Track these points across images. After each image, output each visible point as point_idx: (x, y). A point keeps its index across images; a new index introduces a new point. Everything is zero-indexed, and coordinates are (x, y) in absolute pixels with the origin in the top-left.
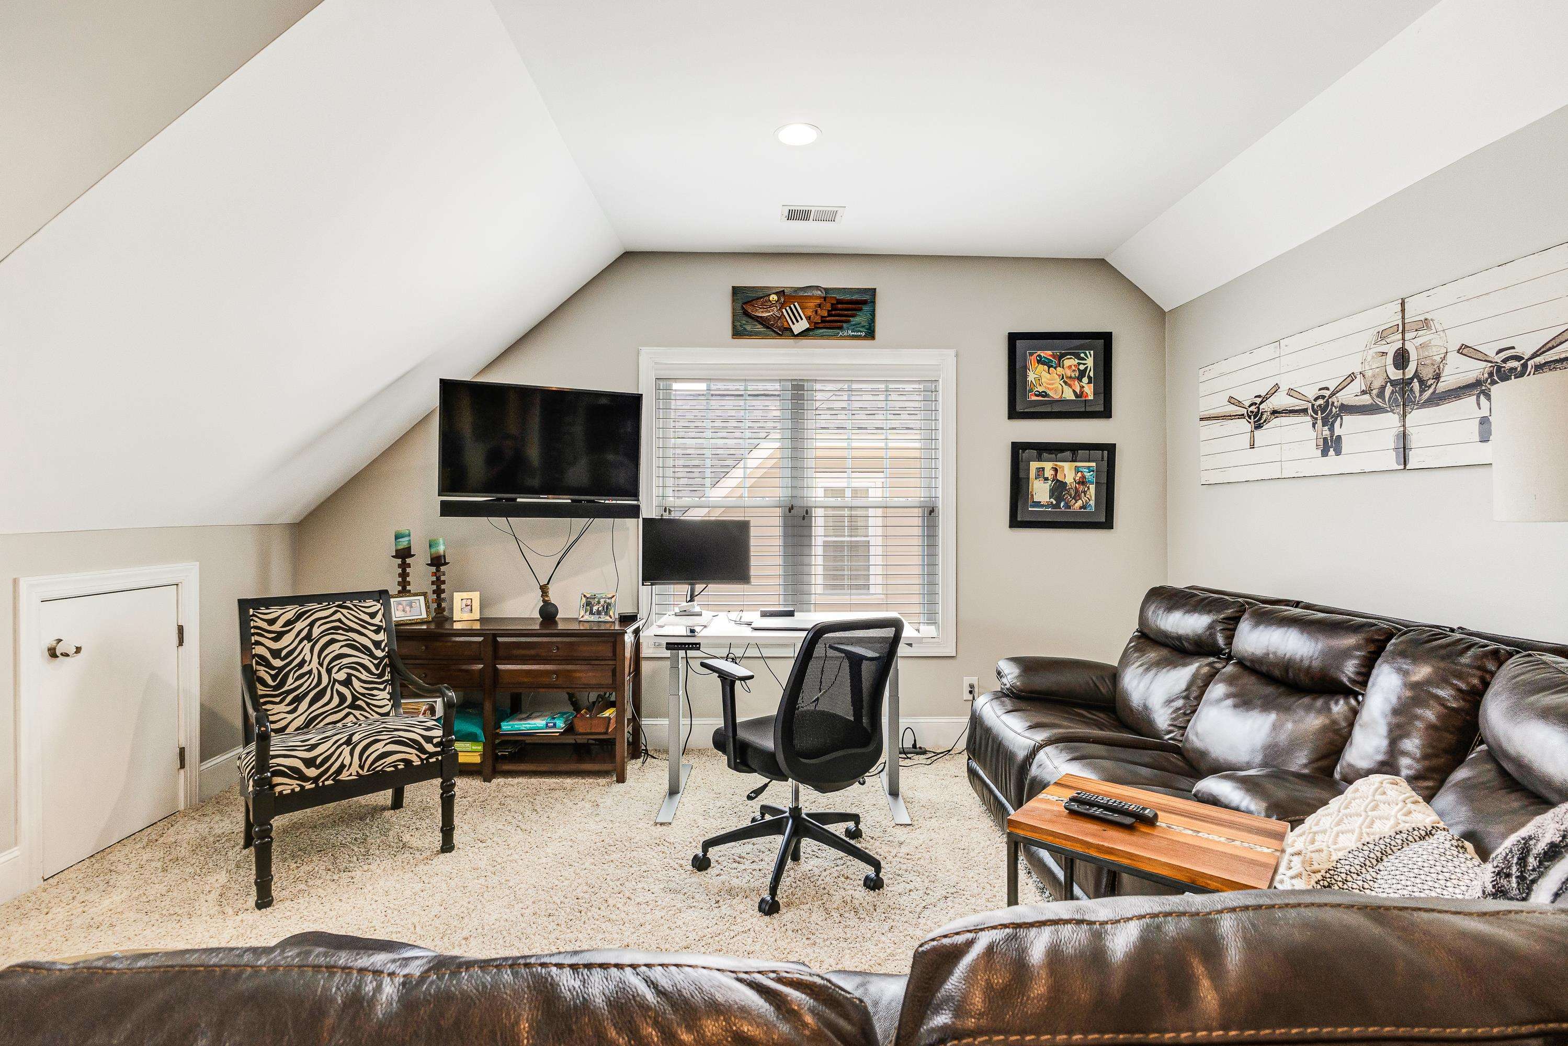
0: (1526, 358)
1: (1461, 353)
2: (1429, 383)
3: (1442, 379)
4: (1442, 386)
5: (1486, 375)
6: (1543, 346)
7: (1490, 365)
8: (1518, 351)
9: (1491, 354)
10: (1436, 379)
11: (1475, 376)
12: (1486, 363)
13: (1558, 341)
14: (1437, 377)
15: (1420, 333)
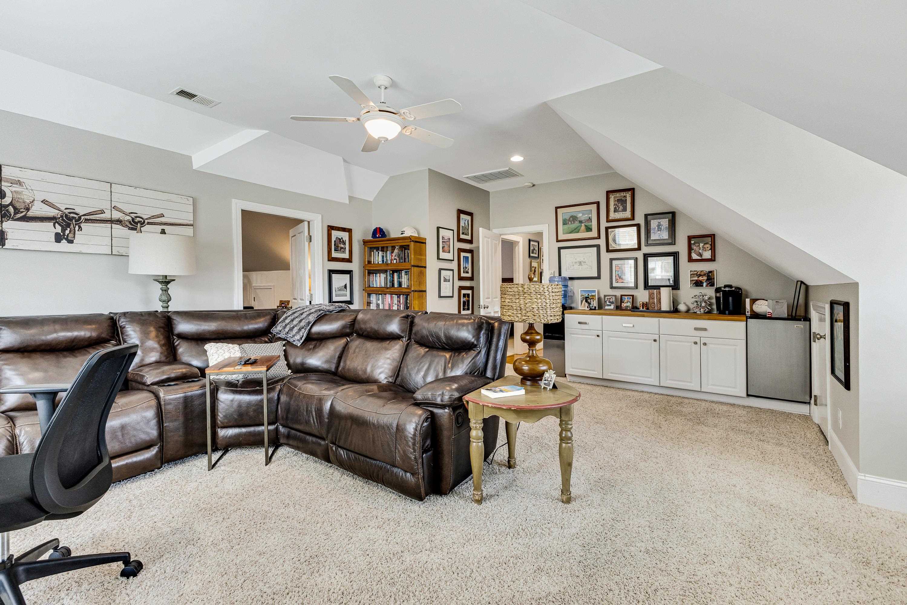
0: (81, 215)
1: (44, 203)
2: (21, 210)
3: (30, 211)
4: (30, 214)
5: (59, 216)
6: (89, 213)
7: (61, 212)
8: (77, 211)
9: (63, 208)
10: (27, 210)
11: (53, 215)
12: (58, 211)
13: (95, 213)
14: (28, 209)
15: (14, 185)
